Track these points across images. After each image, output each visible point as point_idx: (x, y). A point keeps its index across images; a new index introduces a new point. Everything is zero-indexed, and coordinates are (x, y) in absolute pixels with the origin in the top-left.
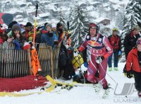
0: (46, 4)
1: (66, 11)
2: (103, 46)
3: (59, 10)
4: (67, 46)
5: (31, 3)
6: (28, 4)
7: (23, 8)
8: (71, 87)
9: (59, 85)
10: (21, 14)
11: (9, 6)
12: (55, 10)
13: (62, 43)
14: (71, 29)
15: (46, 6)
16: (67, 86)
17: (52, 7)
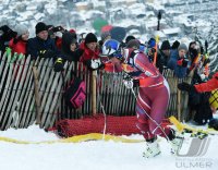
1: (205, 27)
2: (139, 73)
3: (193, 24)
4: (203, 76)
5: (152, 13)
6: (148, 14)
7: (141, 20)
8: (206, 135)
9: (187, 131)
10: (137, 28)
11: (120, 16)
12: (187, 25)
14: (211, 54)
15: (175, 18)
16: (199, 133)
17: (183, 20)
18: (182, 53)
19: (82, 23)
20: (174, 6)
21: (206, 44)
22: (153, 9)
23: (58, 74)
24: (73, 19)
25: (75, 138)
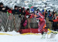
0: (49, 4)
3: (54, 6)
5: (43, 3)
6: (42, 3)
7: (41, 5)
10: (40, 7)
11: (35, 4)
12: (52, 6)
13: (54, 18)
15: (49, 5)
16: (55, 33)
18: (51, 13)
19: (26, 6)
20: (49, 1)
21: (57, 11)
22: (44, 2)
23: (20, 18)
24: (24, 5)
25: (24, 34)
